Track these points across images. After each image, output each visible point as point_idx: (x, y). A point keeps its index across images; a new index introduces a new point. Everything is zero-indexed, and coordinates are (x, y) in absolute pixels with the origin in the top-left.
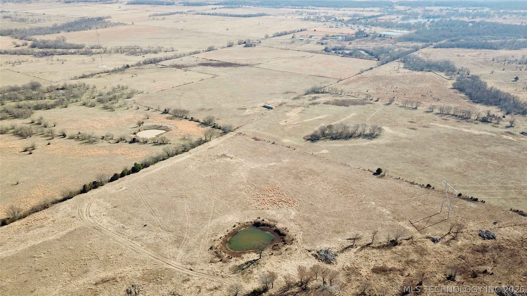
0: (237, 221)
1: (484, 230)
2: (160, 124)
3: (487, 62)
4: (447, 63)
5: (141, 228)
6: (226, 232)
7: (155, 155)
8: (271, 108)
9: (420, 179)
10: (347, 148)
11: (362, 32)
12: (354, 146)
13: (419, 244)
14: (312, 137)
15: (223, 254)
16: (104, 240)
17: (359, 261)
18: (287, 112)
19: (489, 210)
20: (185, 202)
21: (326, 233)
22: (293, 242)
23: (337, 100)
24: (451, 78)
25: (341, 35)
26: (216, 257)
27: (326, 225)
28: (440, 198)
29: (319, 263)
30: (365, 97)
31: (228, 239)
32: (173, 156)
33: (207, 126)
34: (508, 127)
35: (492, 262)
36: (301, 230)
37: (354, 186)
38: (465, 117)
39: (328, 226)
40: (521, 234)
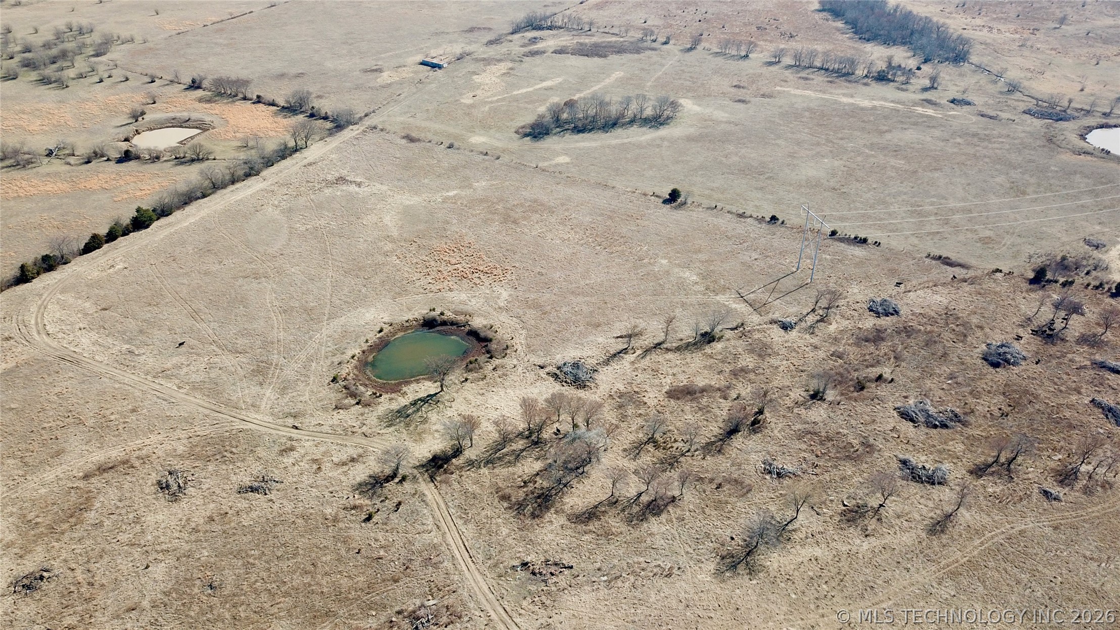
0: (386, 319)
1: (879, 299)
2: (185, 115)
5: (171, 350)
6: (363, 344)
7: (182, 187)
8: (440, 67)
9: (756, 206)
10: (607, 151)
12: (623, 144)
13: (757, 336)
14: (533, 129)
15: (362, 388)
16: (90, 383)
17: (641, 377)
18: (475, 73)
19: (888, 259)
20: (265, 287)
21: (573, 329)
22: (508, 351)
23: (581, 44)
26: (347, 397)
27: (572, 313)
28: (797, 242)
29: (563, 388)
30: (641, 36)
31: (370, 358)
32: (224, 186)
33: (296, 114)
34: (925, 89)
35: (892, 359)
36: (523, 328)
37: (624, 230)
38: (844, 71)
39: (576, 316)
40: (945, 302)
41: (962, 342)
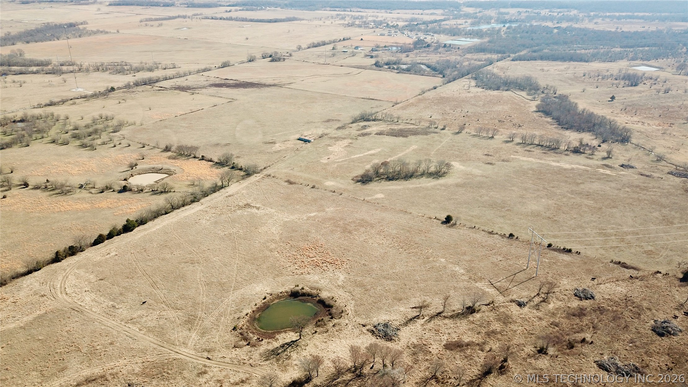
0: (269, 291)
1: (581, 289)
2: (160, 166)
3: (576, 77)
4: (528, 79)
5: (138, 306)
6: (253, 306)
7: (154, 208)
8: (309, 141)
9: (500, 228)
10: (407, 191)
11: (422, 41)
12: (416, 188)
13: (502, 310)
14: (362, 178)
15: (251, 335)
16: (88, 325)
17: (428, 335)
18: (329, 145)
19: (585, 263)
20: (197, 269)
21: (384, 301)
22: (343, 314)
23: (392, 130)
24: (534, 98)
25: (395, 44)
26: (242, 340)
27: (384, 291)
28: (526, 250)
29: (377, 340)
30: (428, 125)
31: (257, 316)
32: (178, 208)
33: (224, 167)
34: (604, 158)
35: (591, 328)
36: (352, 299)
37: (417, 239)
38: (552, 146)
39: (386, 293)
40: (624, 291)
41: (638, 318)
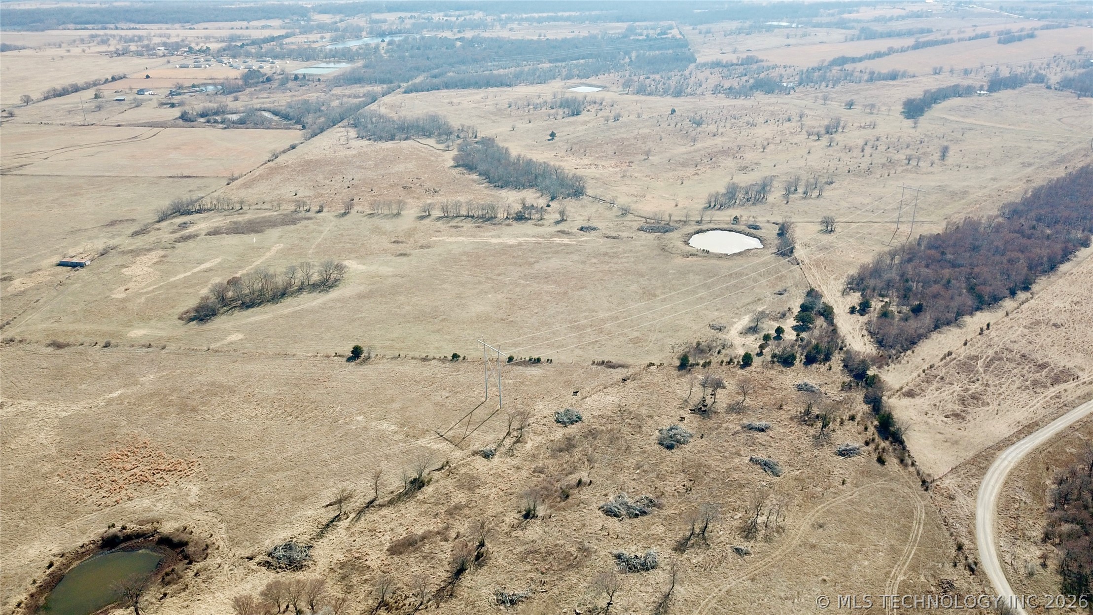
0: (55, 551)
1: (562, 411)
4: (434, 119)
6: (30, 586)
8: (82, 265)
9: (437, 348)
10: (281, 321)
11: (257, 73)
12: (296, 312)
13: (463, 470)
14: (197, 312)
17: (359, 541)
18: (123, 266)
19: (562, 373)
21: (278, 508)
22: (209, 551)
23: (235, 223)
24: (448, 147)
25: (210, 81)
27: (274, 492)
28: (480, 373)
29: (278, 575)
30: (294, 208)
31: (42, 601)
34: (558, 223)
35: (586, 462)
36: (221, 521)
37: (313, 395)
38: (487, 216)
39: (278, 494)
40: (617, 400)
41: (639, 433)
